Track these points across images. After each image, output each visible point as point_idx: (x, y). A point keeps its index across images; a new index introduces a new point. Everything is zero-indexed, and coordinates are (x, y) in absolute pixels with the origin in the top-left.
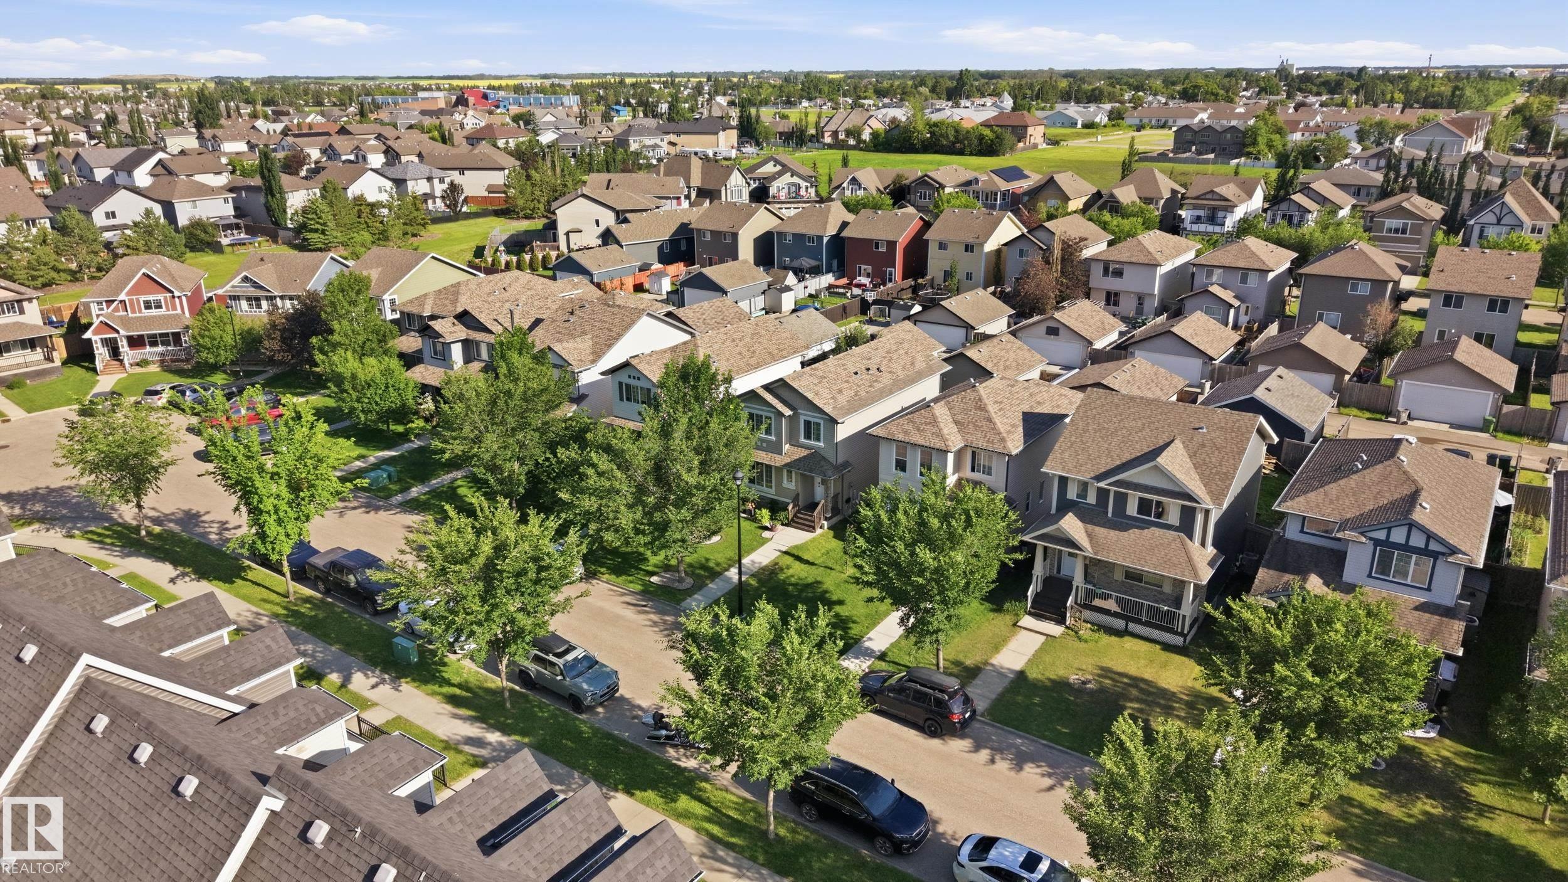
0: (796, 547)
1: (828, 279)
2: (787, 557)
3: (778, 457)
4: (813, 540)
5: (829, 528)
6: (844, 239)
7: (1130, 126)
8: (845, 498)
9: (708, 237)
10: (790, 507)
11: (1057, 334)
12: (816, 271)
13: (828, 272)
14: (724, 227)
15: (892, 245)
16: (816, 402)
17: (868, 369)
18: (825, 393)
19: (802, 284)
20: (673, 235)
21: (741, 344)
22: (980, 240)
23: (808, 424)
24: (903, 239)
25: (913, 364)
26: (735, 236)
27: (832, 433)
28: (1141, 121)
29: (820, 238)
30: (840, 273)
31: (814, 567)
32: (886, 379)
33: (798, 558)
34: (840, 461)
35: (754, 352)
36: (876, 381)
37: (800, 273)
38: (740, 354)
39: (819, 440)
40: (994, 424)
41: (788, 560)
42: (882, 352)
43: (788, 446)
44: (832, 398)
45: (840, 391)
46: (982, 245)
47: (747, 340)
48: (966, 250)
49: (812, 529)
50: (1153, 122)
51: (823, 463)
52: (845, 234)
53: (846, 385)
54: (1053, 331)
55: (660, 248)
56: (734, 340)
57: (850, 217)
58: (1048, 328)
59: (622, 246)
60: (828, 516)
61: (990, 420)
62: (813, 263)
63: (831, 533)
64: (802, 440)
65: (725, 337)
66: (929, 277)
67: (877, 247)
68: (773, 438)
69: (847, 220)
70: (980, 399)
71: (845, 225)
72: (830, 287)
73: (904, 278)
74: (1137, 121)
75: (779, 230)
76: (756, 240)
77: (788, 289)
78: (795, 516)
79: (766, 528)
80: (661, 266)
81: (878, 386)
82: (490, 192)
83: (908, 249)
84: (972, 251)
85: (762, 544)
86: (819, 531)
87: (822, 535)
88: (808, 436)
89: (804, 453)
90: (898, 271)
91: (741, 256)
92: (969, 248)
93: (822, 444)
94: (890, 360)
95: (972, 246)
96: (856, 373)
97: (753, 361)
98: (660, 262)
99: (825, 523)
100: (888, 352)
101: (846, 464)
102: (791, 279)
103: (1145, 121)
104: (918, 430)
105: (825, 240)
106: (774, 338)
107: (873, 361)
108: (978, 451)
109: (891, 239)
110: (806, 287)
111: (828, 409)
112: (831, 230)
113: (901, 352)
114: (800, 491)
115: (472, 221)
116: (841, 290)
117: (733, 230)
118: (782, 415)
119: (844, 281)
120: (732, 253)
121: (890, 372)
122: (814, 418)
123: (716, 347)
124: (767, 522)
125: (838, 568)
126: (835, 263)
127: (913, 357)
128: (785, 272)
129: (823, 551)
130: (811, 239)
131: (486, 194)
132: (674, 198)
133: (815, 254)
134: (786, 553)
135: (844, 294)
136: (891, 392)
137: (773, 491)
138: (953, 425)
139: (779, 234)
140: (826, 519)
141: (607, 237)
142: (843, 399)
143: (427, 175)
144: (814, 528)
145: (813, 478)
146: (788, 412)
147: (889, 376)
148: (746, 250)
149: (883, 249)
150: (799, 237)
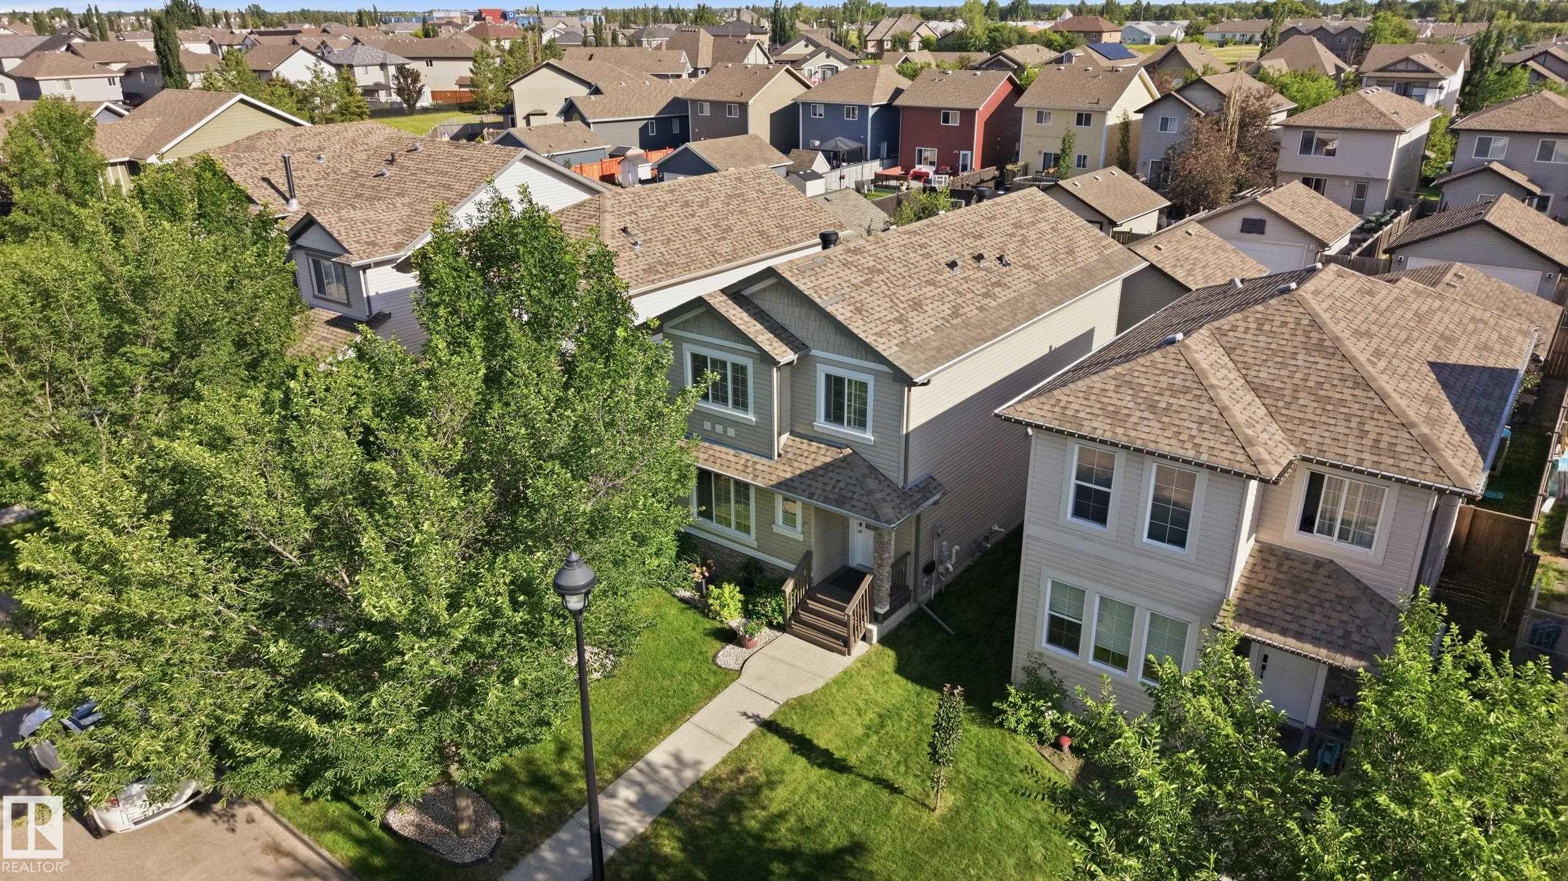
0: (800, 704)
1: (871, 168)
2: (773, 740)
3: (762, 463)
4: (843, 680)
5: (883, 641)
6: (896, 107)
7: (1211, 42)
8: (923, 562)
9: (707, 111)
10: (789, 587)
11: (1262, 232)
12: (856, 157)
13: (873, 158)
14: (728, 95)
15: (968, 115)
16: (858, 328)
17: (979, 258)
18: (881, 309)
19: (837, 173)
20: (660, 113)
21: (702, 213)
22: (1102, 106)
23: (835, 384)
24: (984, 109)
25: (1071, 252)
26: (744, 107)
27: (898, 410)
28: (1223, 36)
29: (864, 109)
30: (893, 156)
31: (844, 779)
32: (1019, 281)
33: (803, 746)
34: (916, 474)
35: (729, 229)
36: (998, 284)
37: (835, 159)
38: (697, 230)
39: (862, 424)
40: (1382, 397)
41: (777, 749)
42: (1005, 225)
43: (785, 437)
44: (898, 320)
45: (917, 305)
46: (1103, 113)
47: (716, 205)
48: (1079, 123)
49: (843, 645)
50: (1238, 38)
51: (871, 483)
52: (898, 102)
53: (929, 291)
54: (1253, 227)
55: (643, 131)
56: (687, 204)
57: (905, 83)
58: (1245, 221)
59: (588, 125)
60: (881, 611)
61: (1364, 383)
62: (854, 145)
63: (889, 658)
64: (821, 424)
65: (668, 197)
66: (1021, 163)
67: (946, 120)
68: (751, 417)
69: (901, 87)
70: (1316, 324)
71: (898, 92)
72: (878, 177)
73: (984, 165)
74: (1218, 37)
75: (804, 99)
76: (773, 116)
77: (816, 176)
78: (802, 605)
79: (729, 636)
80: (642, 151)
81: (1003, 295)
82: (461, 86)
83: (992, 124)
84: (1088, 123)
85: (715, 690)
86: (860, 648)
87: (865, 662)
88: (835, 414)
89: (826, 456)
90: (975, 155)
91: (752, 129)
92: (1083, 119)
93: (868, 436)
94: (1024, 240)
95: (1088, 116)
96: (952, 265)
97: (724, 248)
98: (641, 147)
99: (874, 628)
100: (1017, 225)
101: (927, 486)
102: (820, 164)
103: (1229, 36)
104: (1153, 407)
105: (871, 112)
106: (774, 207)
107: (987, 241)
108: (1328, 473)
109: (969, 106)
110: (842, 178)
111: (888, 348)
112: (881, 98)
113: (1044, 226)
114: (813, 545)
115: (429, 116)
116: (893, 183)
117: (742, 100)
118: (773, 362)
119: (897, 171)
120: (741, 127)
121: (1027, 267)
122: (851, 369)
123: (646, 214)
124: (734, 620)
125: (911, 784)
126: (884, 147)
127: (1070, 239)
128: (812, 153)
129: (870, 716)
130: (851, 109)
131: (457, 88)
132: (673, 76)
133: (856, 132)
134: (770, 726)
135: (898, 188)
136: (1034, 312)
137: (751, 539)
138: (1250, 396)
139: (806, 105)
140: (875, 618)
141: (570, 111)
142: (923, 325)
143: (380, 61)
144: (846, 643)
145: (844, 523)
146: (785, 355)
147: (1025, 274)
148: (759, 125)
149: (955, 122)
150: (833, 109)
